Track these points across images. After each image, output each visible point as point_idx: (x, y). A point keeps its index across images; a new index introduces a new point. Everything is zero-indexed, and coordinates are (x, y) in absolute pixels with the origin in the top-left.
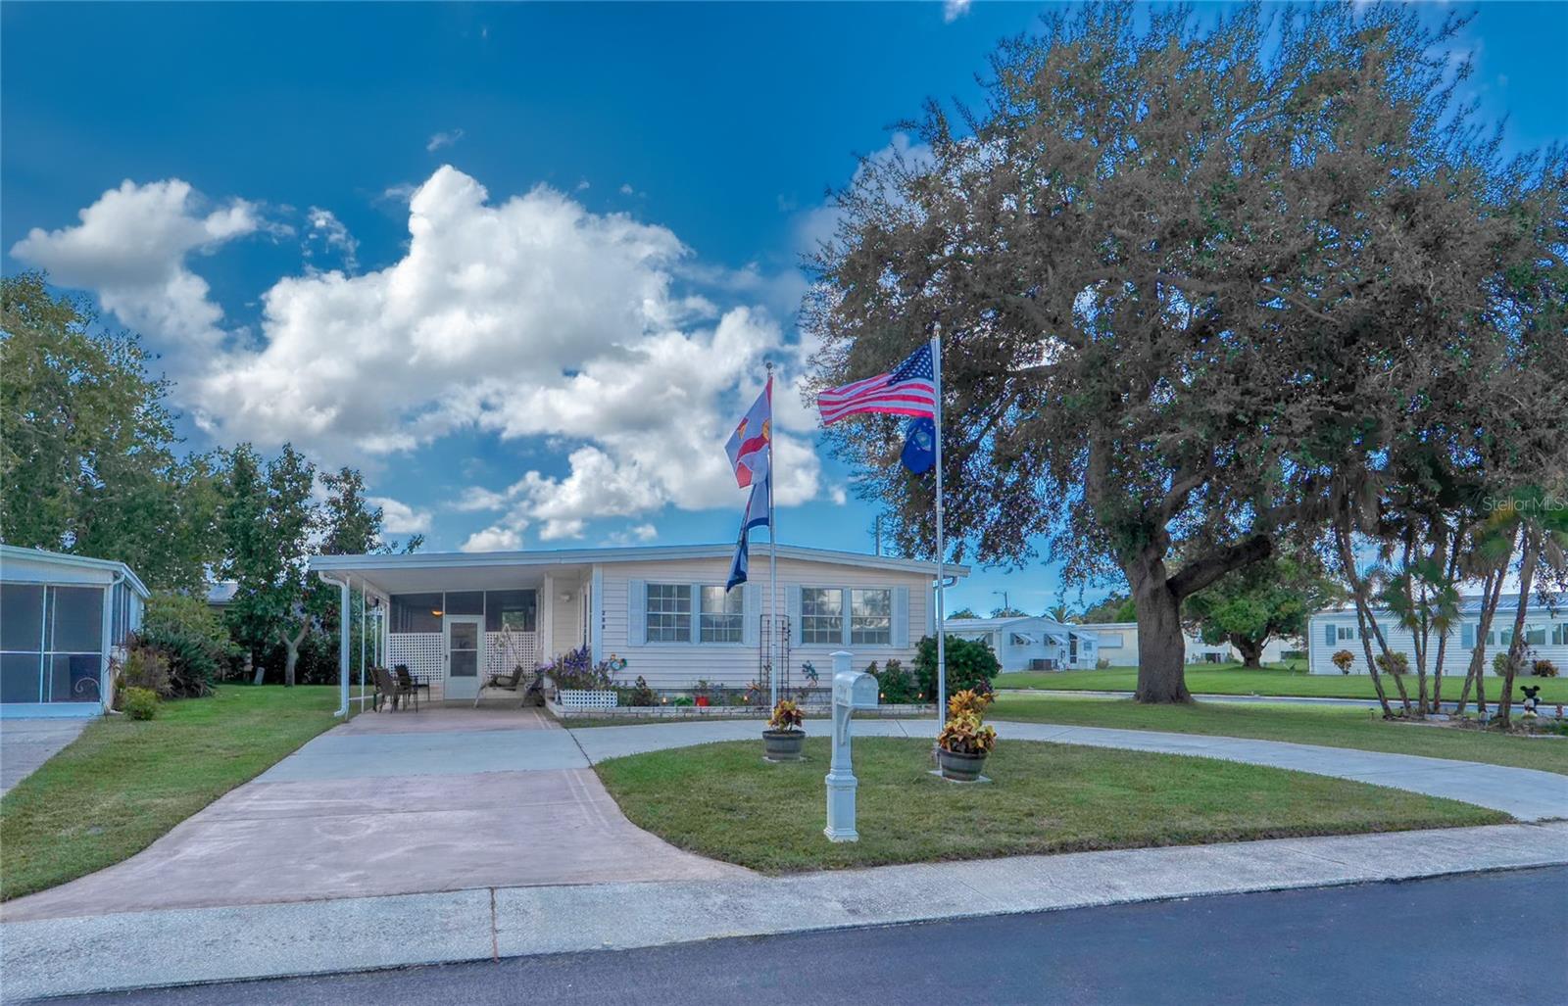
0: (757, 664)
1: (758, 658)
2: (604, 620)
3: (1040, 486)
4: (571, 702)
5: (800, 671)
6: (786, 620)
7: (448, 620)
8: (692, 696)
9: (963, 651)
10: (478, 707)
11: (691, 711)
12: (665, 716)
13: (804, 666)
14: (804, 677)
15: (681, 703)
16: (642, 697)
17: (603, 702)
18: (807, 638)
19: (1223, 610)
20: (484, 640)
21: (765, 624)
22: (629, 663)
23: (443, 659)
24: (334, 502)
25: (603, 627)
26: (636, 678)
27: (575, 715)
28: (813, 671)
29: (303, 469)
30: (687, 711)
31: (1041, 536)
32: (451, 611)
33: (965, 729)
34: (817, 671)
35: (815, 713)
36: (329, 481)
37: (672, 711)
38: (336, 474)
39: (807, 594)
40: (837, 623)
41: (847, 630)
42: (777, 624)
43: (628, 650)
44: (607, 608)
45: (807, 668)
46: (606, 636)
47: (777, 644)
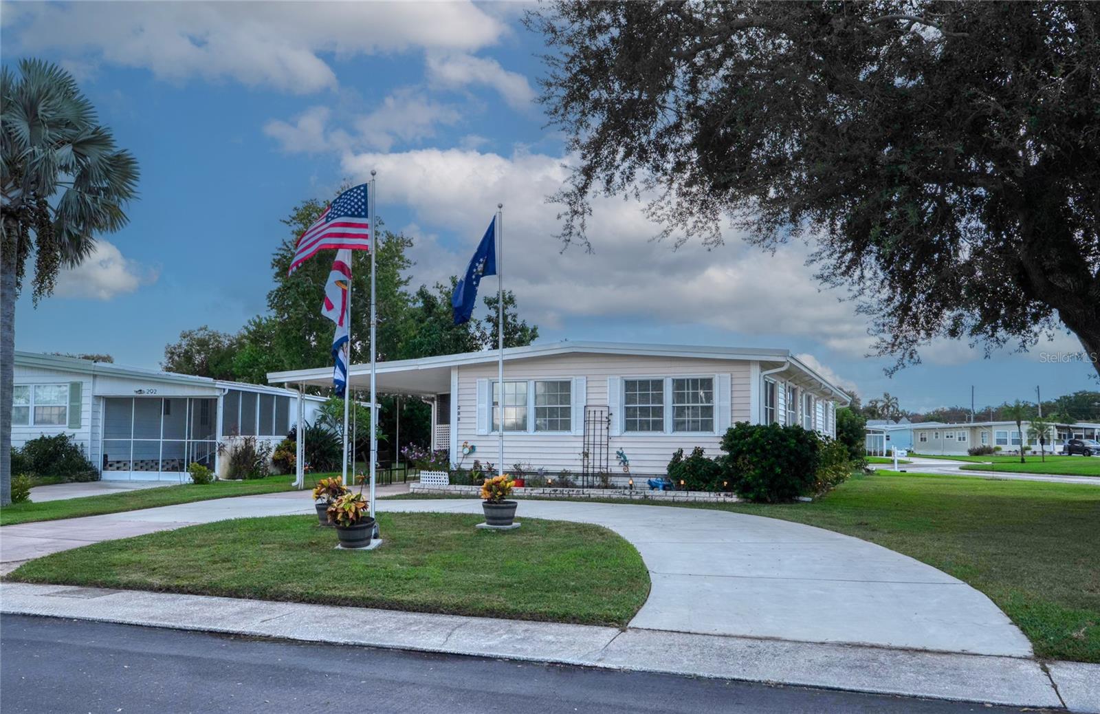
0: (581, 451)
1: (581, 445)
2: (459, 413)
6: (610, 409)
13: (618, 453)
14: (614, 463)
18: (632, 425)
21: (589, 414)
22: (477, 449)
25: (459, 419)
28: (625, 458)
34: (628, 458)
39: (629, 385)
40: (659, 412)
41: (668, 418)
42: (598, 414)
43: (477, 438)
44: (460, 404)
45: (620, 454)
46: (460, 426)
47: (598, 433)
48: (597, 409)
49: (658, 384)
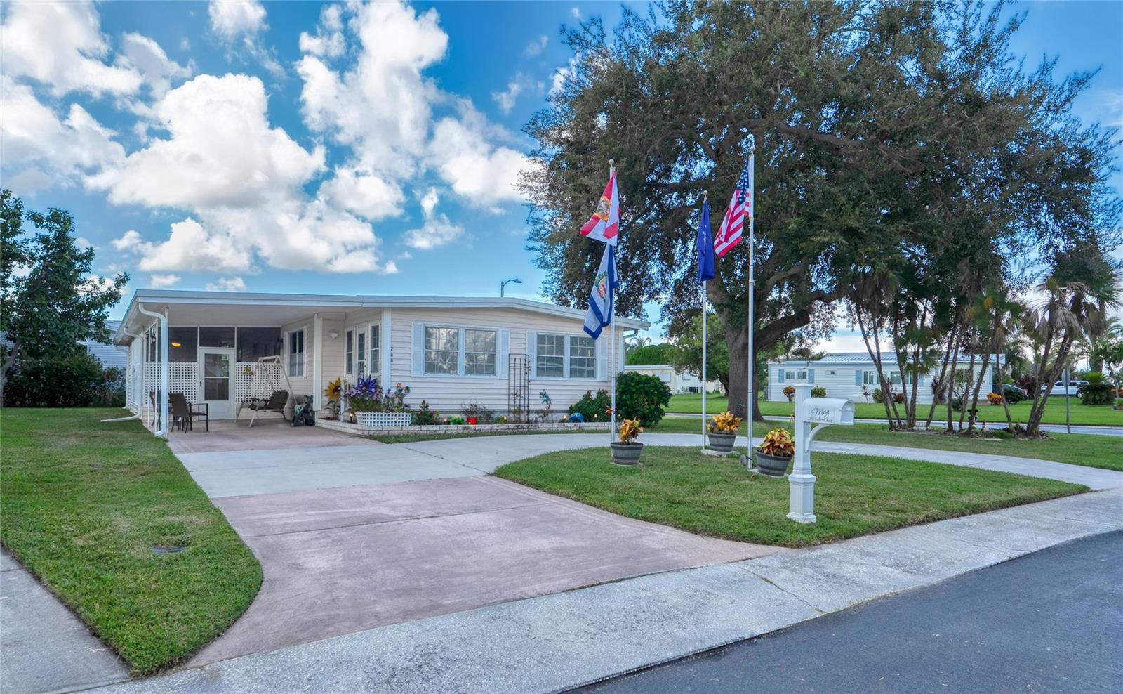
0: (506, 392)
1: (506, 387)
2: (392, 355)
3: (654, 269)
4: (371, 421)
5: (538, 397)
6: (527, 357)
7: (202, 352)
8: (464, 417)
9: (652, 384)
10: (253, 426)
11: (468, 428)
12: (449, 432)
13: (541, 394)
14: (540, 402)
15: (459, 422)
16: (425, 417)
17: (398, 423)
18: (541, 371)
19: (718, 358)
20: (235, 369)
21: (512, 361)
22: (411, 390)
23: (197, 384)
24: (44, 240)
25: (392, 360)
26: (421, 402)
27: (378, 432)
28: (548, 398)
29: (11, 207)
30: (465, 428)
31: (655, 303)
32: (204, 343)
33: (783, 439)
34: (550, 397)
35: (554, 429)
36: (37, 219)
37: (453, 428)
38: (46, 214)
39: (541, 338)
40: (560, 361)
41: (567, 367)
42: (518, 361)
43: (411, 380)
44: (395, 345)
45: (544, 395)
46: (394, 368)
47: (518, 377)
48: (518, 357)
49: (560, 339)
